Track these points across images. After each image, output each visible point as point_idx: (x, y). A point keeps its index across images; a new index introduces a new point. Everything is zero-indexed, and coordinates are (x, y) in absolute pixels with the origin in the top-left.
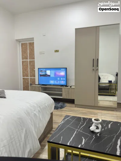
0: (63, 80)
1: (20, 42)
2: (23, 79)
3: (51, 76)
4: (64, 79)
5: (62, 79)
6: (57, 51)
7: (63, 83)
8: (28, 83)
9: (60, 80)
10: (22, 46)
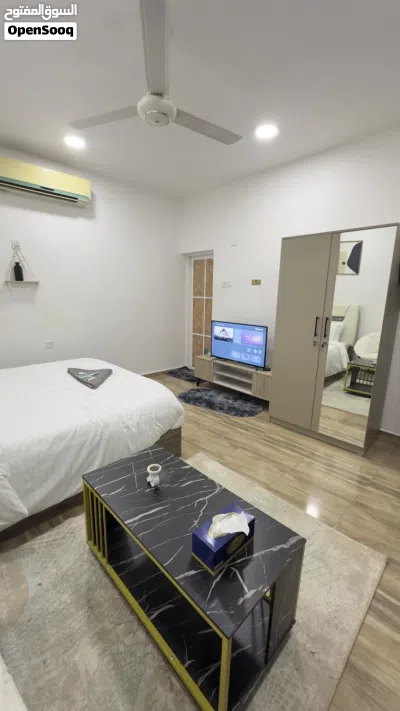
0: (257, 354)
1: (190, 257)
2: (194, 336)
3: (235, 341)
4: (260, 352)
5: (255, 351)
6: (256, 282)
7: (258, 360)
8: (201, 347)
9: (252, 353)
10: (195, 267)
